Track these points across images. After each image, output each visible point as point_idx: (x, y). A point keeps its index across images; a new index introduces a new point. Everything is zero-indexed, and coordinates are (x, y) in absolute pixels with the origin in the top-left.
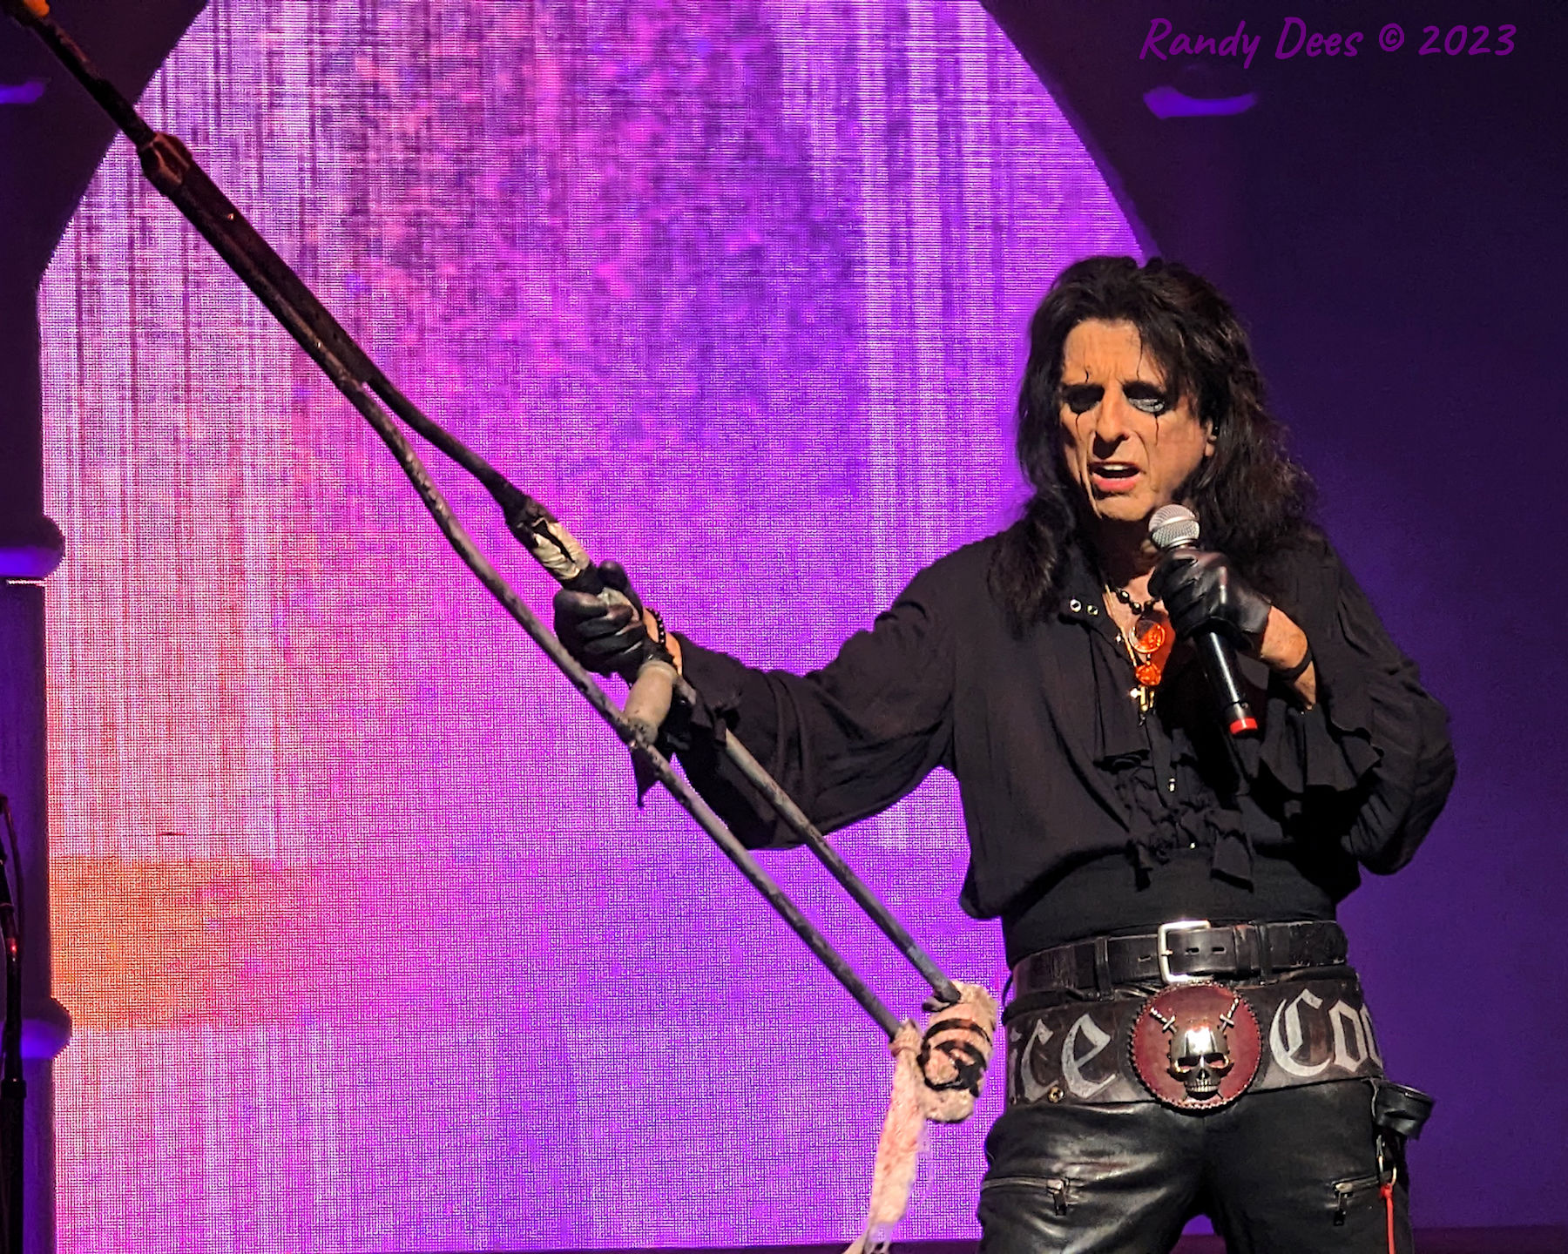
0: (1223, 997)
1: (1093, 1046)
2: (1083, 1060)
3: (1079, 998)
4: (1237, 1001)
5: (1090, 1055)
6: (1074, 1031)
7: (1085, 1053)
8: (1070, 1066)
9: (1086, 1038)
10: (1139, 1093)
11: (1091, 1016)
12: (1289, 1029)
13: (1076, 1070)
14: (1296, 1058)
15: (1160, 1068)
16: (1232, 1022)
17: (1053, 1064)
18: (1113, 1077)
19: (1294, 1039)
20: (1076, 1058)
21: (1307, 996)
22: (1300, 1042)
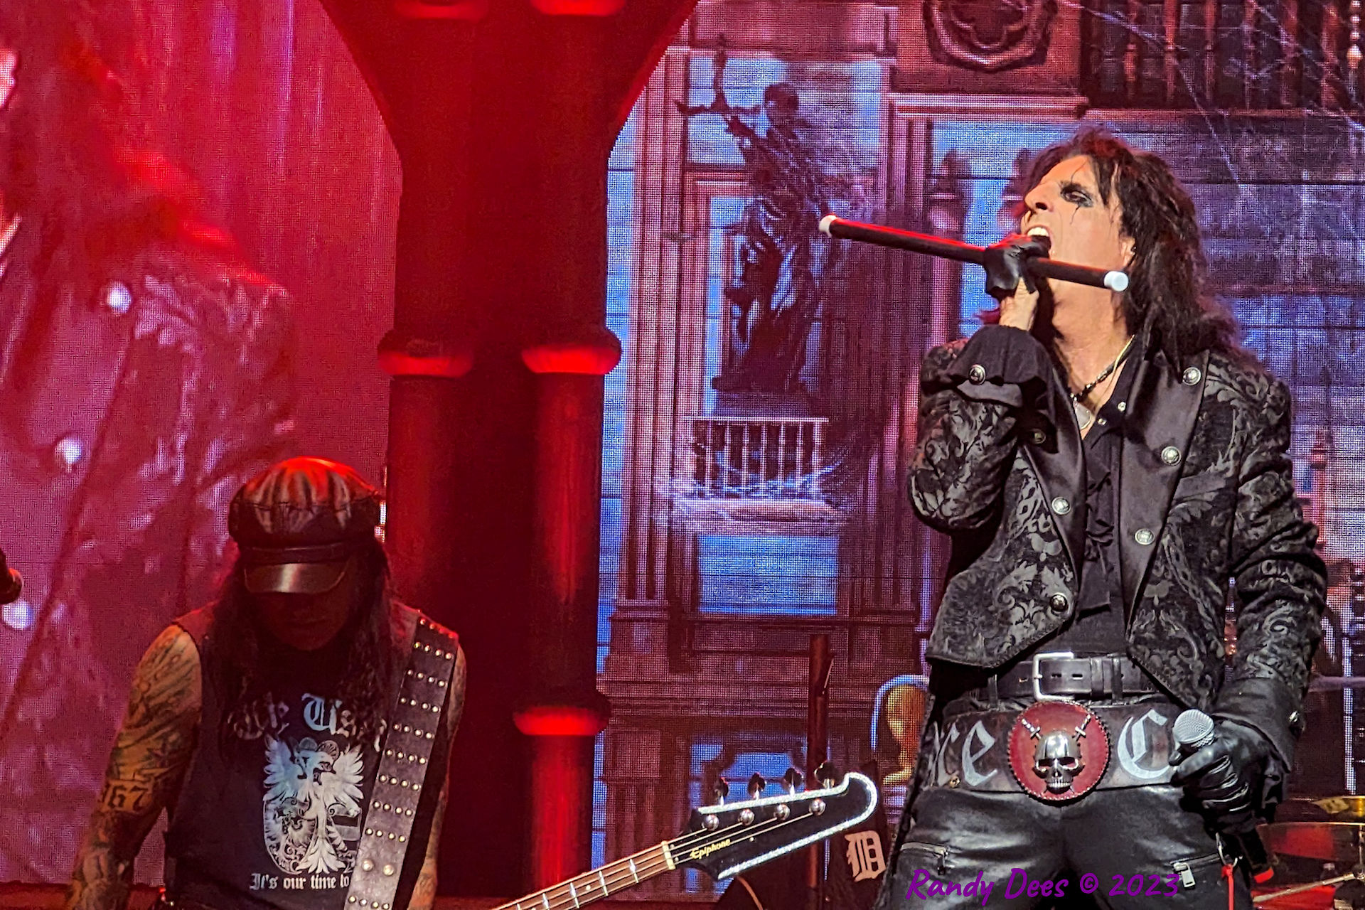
0: (1078, 713)
1: (984, 746)
2: (976, 757)
3: (976, 708)
4: (1089, 717)
5: (981, 753)
6: (972, 733)
7: (977, 751)
8: (968, 761)
9: (978, 739)
10: (1012, 785)
11: (983, 723)
12: (1134, 741)
13: (971, 764)
14: (1139, 763)
15: (1027, 766)
16: (1084, 734)
17: (957, 758)
18: (995, 771)
19: (1138, 748)
20: (972, 755)
21: (1153, 715)
22: (1144, 751)
